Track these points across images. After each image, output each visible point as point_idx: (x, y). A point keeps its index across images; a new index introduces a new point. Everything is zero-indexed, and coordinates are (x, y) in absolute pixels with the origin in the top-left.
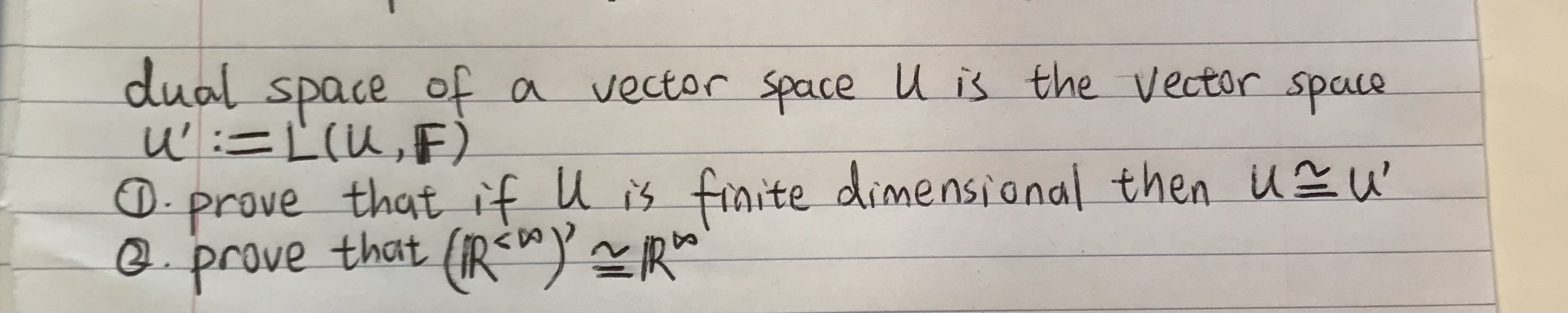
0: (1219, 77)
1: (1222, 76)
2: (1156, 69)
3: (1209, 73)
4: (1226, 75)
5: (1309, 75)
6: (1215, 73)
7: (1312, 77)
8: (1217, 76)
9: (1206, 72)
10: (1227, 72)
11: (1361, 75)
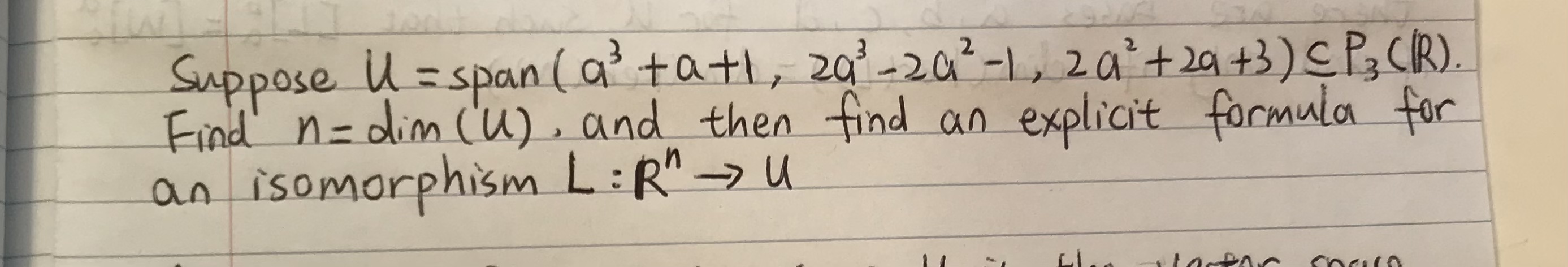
0: (1239, 263)
1: (1243, 262)
2: (1177, 256)
3: (1230, 258)
4: (1247, 260)
5: (1328, 259)
6: (1235, 259)
7: (1330, 261)
8: (1237, 261)
9: (1226, 257)
10: (1247, 257)
11: (1378, 258)
